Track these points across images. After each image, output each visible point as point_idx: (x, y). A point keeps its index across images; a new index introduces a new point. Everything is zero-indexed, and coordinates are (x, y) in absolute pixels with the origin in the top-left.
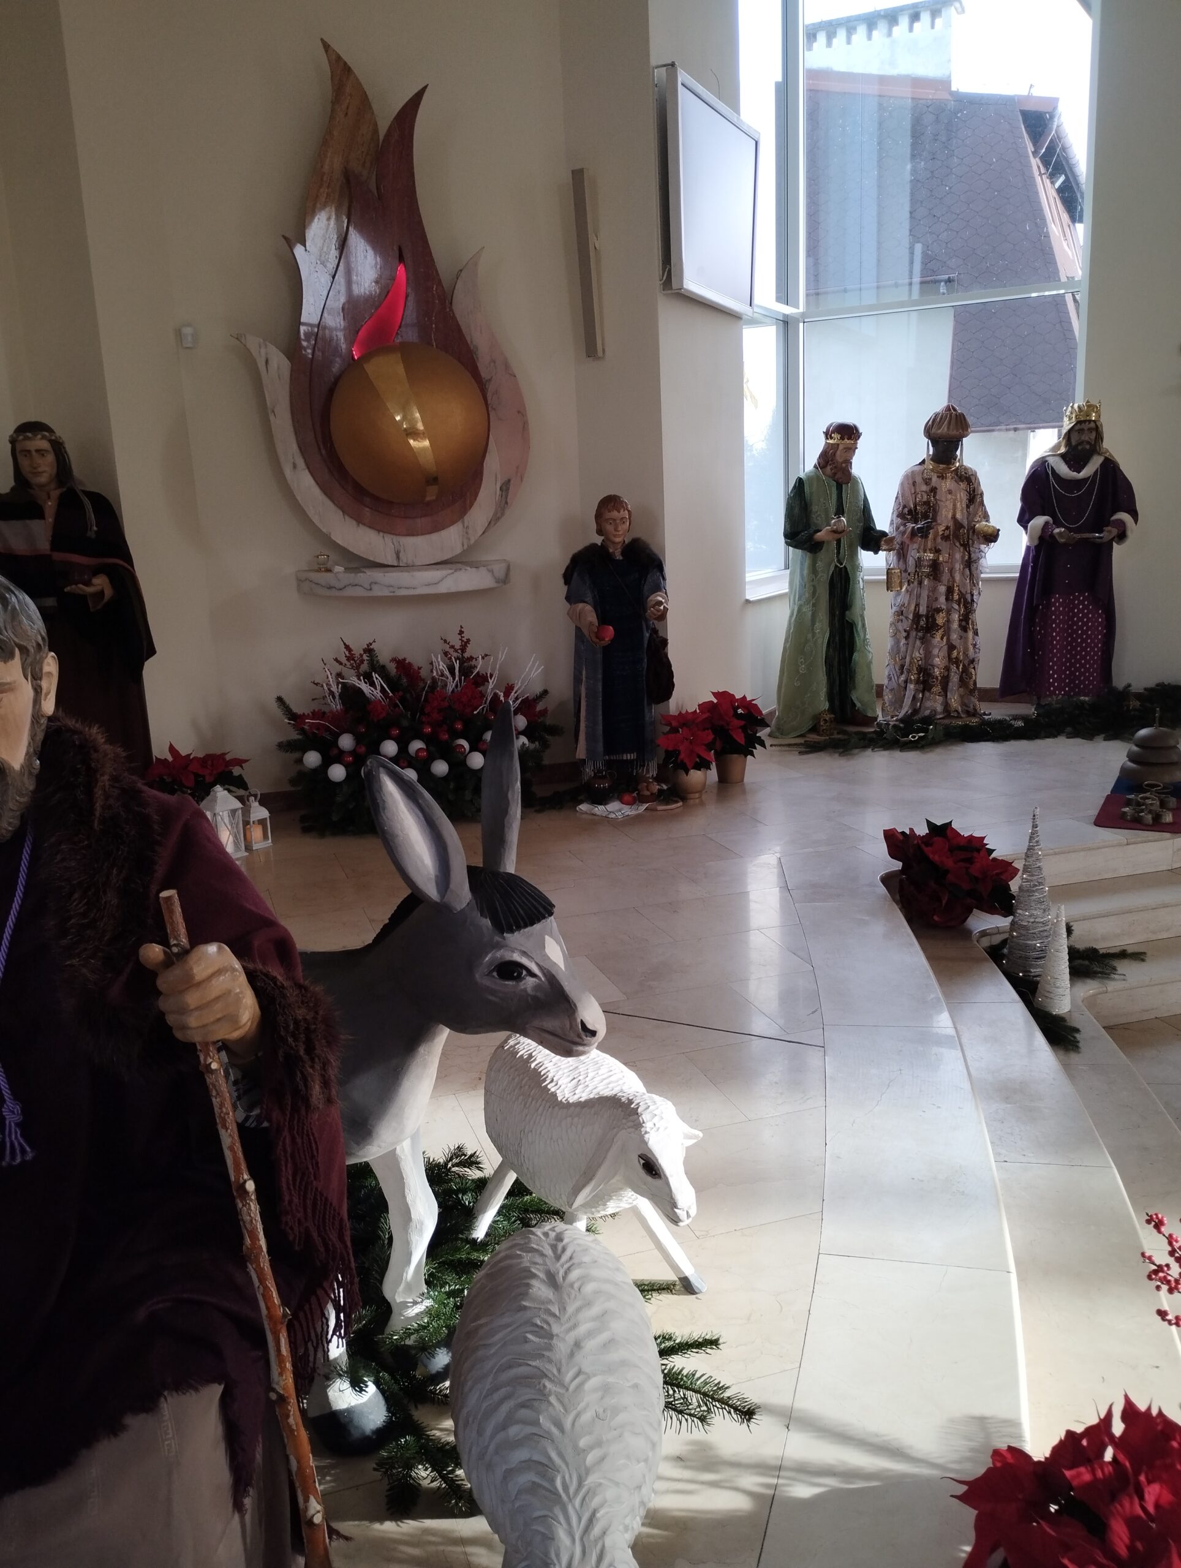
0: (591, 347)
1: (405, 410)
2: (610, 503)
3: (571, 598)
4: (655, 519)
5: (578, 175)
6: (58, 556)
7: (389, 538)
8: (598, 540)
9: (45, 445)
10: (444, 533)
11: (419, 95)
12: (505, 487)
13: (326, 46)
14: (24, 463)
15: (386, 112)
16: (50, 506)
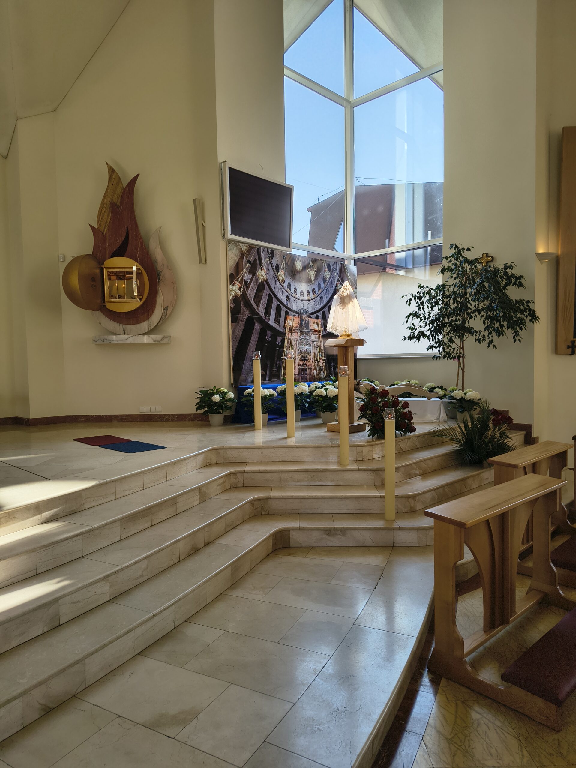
0: (201, 260)
5: (195, 200)
7: (121, 325)
10: (142, 324)
11: (138, 176)
12: (166, 309)
13: (107, 164)
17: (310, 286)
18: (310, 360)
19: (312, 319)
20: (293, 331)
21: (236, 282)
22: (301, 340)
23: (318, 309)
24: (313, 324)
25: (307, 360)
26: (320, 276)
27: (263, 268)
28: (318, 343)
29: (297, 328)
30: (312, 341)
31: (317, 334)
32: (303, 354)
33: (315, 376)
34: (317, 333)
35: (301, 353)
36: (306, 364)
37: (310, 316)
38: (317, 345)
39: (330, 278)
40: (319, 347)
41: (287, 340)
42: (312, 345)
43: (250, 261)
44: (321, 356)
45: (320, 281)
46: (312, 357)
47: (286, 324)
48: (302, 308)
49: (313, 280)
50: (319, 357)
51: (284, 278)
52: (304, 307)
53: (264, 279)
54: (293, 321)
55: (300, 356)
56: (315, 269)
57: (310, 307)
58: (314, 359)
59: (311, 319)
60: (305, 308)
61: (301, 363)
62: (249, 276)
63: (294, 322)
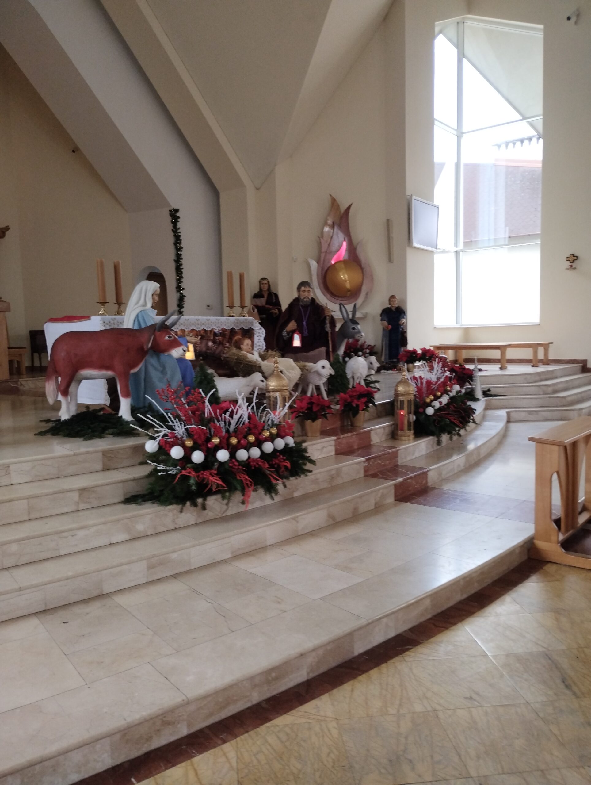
0: (390, 260)
1: (343, 275)
2: (393, 297)
3: (382, 320)
4: (404, 301)
5: (388, 220)
6: (267, 306)
8: (389, 306)
9: (266, 282)
11: (351, 205)
12: (367, 294)
13: (330, 195)
14: (262, 286)
15: (343, 208)
16: (266, 296)
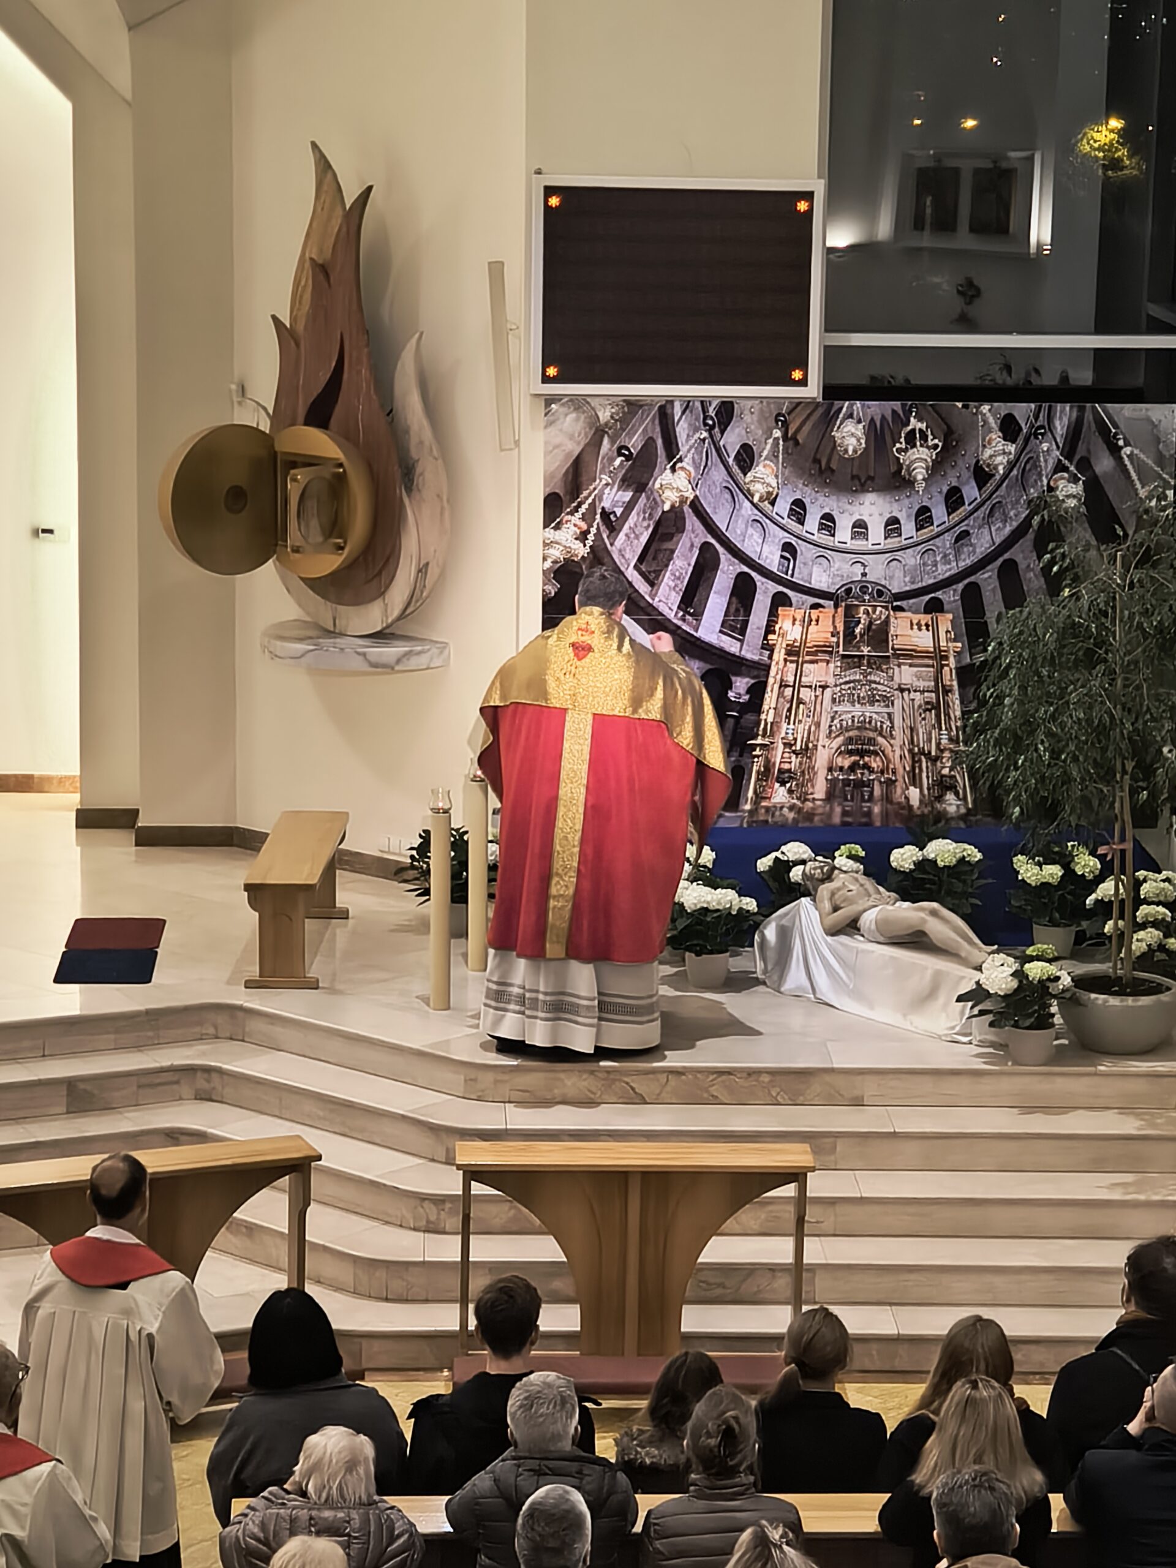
5: (496, 268)
10: (368, 607)
11: (366, 193)
12: (423, 570)
13: (316, 144)
17: (906, 502)
18: (888, 750)
19: (909, 614)
20: (807, 658)
21: (569, 517)
22: (847, 687)
23: (941, 577)
24: (910, 632)
25: (876, 753)
26: (960, 462)
27: (679, 465)
28: (933, 695)
29: (825, 646)
30: (902, 690)
31: (928, 666)
32: (851, 734)
33: (910, 807)
34: (931, 662)
35: (843, 730)
36: (866, 766)
37: (895, 604)
38: (927, 703)
39: (1011, 466)
40: (937, 707)
41: (776, 687)
42: (898, 703)
43: (628, 449)
44: (944, 741)
45: (960, 476)
46: (897, 742)
47: (770, 637)
48: (859, 578)
49: (920, 477)
50: (938, 744)
51: (775, 485)
52: (864, 575)
53: (683, 500)
54: (807, 623)
55: (840, 739)
56: (936, 441)
57: (899, 574)
58: (910, 751)
59: (900, 614)
60: (869, 578)
61: (847, 762)
62: (621, 496)
63: (813, 628)
